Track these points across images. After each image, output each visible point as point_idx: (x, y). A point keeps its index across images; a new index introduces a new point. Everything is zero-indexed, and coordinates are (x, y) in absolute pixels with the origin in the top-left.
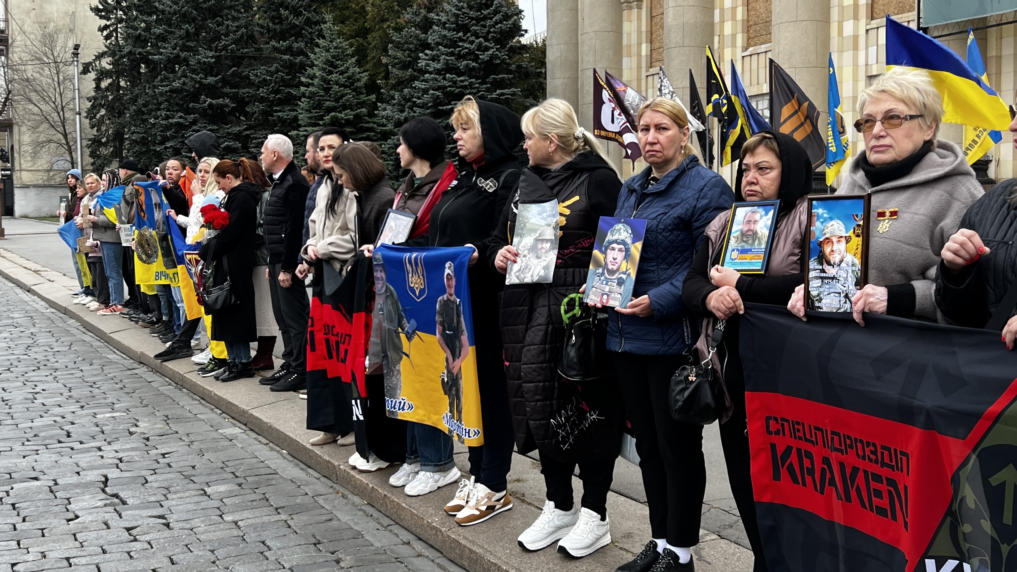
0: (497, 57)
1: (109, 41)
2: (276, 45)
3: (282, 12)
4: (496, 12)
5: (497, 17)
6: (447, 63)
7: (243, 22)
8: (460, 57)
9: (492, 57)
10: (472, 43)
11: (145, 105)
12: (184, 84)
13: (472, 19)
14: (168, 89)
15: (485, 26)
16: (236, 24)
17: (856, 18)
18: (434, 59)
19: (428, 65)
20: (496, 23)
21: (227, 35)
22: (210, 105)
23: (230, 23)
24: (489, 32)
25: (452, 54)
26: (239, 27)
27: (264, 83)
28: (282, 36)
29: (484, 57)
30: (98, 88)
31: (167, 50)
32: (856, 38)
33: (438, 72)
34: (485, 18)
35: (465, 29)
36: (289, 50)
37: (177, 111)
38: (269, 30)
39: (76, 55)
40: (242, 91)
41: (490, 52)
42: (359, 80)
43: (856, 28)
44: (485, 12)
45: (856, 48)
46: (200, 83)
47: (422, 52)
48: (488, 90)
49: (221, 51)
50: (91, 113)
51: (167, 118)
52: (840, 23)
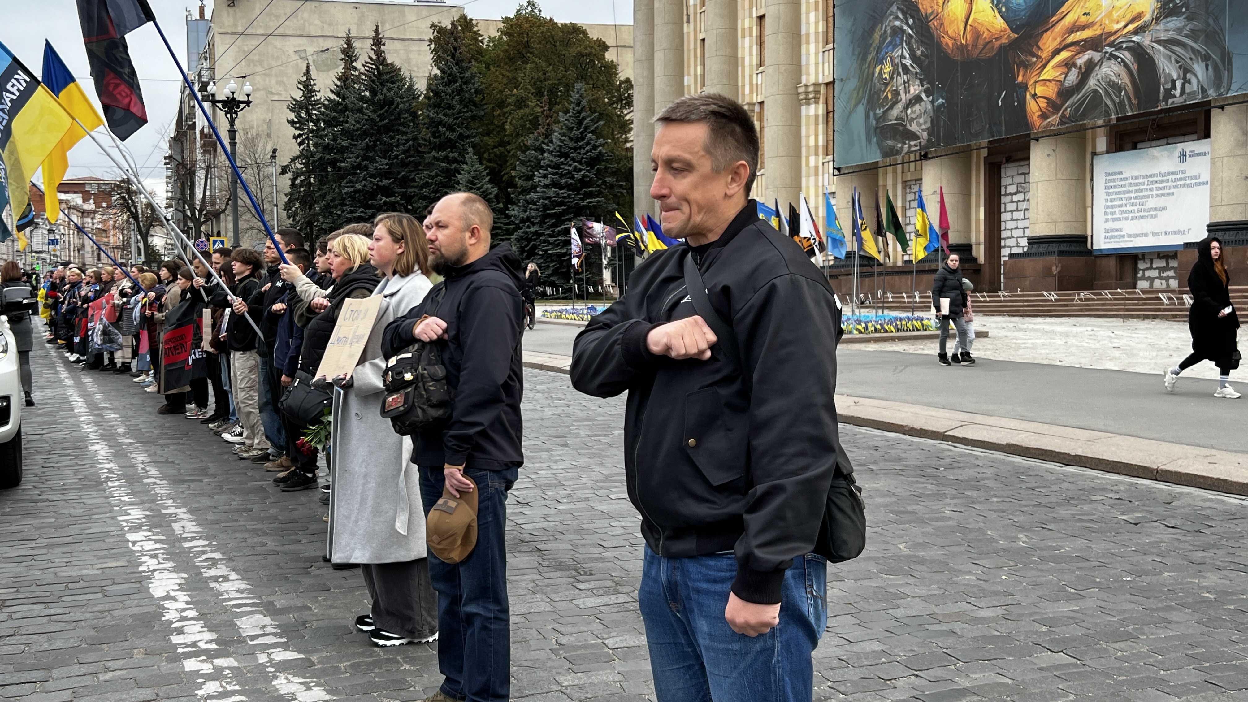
0: (587, 176)
1: (302, 147)
2: (436, 155)
3: (441, 128)
4: (588, 144)
5: (588, 148)
6: (553, 180)
7: (410, 136)
8: (562, 176)
9: (584, 176)
10: (570, 165)
11: (332, 201)
12: (365, 186)
13: (571, 148)
14: (352, 189)
15: (579, 153)
16: (405, 138)
17: (817, 154)
18: (545, 176)
19: (540, 181)
20: (587, 152)
21: (397, 146)
22: (385, 202)
23: (400, 137)
24: (583, 158)
25: (557, 174)
26: (407, 141)
27: (427, 185)
28: (441, 147)
29: (578, 176)
30: (293, 185)
31: (351, 160)
32: (816, 168)
33: (546, 186)
34: (580, 148)
35: (566, 155)
36: (446, 159)
37: (360, 207)
38: (430, 142)
39: (274, 157)
40: (409, 190)
41: (582, 173)
42: (491, 193)
43: (817, 161)
44: (580, 144)
45: (816, 174)
46: (377, 185)
47: (538, 171)
48: (581, 199)
49: (394, 159)
50: (288, 206)
51: (352, 212)
52: (807, 158)
